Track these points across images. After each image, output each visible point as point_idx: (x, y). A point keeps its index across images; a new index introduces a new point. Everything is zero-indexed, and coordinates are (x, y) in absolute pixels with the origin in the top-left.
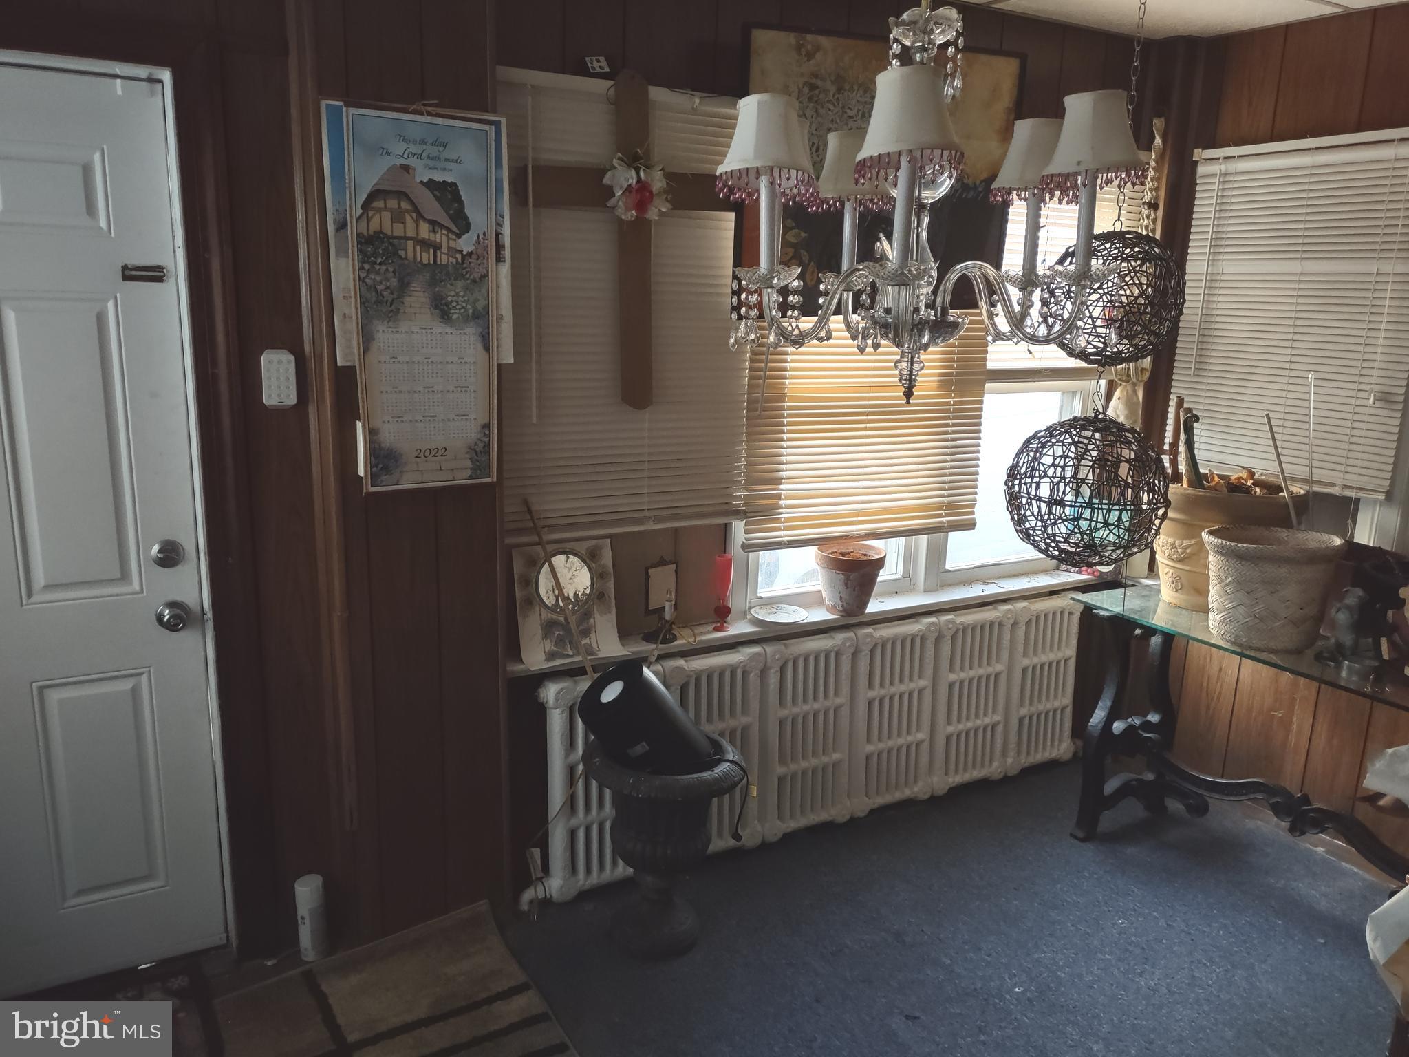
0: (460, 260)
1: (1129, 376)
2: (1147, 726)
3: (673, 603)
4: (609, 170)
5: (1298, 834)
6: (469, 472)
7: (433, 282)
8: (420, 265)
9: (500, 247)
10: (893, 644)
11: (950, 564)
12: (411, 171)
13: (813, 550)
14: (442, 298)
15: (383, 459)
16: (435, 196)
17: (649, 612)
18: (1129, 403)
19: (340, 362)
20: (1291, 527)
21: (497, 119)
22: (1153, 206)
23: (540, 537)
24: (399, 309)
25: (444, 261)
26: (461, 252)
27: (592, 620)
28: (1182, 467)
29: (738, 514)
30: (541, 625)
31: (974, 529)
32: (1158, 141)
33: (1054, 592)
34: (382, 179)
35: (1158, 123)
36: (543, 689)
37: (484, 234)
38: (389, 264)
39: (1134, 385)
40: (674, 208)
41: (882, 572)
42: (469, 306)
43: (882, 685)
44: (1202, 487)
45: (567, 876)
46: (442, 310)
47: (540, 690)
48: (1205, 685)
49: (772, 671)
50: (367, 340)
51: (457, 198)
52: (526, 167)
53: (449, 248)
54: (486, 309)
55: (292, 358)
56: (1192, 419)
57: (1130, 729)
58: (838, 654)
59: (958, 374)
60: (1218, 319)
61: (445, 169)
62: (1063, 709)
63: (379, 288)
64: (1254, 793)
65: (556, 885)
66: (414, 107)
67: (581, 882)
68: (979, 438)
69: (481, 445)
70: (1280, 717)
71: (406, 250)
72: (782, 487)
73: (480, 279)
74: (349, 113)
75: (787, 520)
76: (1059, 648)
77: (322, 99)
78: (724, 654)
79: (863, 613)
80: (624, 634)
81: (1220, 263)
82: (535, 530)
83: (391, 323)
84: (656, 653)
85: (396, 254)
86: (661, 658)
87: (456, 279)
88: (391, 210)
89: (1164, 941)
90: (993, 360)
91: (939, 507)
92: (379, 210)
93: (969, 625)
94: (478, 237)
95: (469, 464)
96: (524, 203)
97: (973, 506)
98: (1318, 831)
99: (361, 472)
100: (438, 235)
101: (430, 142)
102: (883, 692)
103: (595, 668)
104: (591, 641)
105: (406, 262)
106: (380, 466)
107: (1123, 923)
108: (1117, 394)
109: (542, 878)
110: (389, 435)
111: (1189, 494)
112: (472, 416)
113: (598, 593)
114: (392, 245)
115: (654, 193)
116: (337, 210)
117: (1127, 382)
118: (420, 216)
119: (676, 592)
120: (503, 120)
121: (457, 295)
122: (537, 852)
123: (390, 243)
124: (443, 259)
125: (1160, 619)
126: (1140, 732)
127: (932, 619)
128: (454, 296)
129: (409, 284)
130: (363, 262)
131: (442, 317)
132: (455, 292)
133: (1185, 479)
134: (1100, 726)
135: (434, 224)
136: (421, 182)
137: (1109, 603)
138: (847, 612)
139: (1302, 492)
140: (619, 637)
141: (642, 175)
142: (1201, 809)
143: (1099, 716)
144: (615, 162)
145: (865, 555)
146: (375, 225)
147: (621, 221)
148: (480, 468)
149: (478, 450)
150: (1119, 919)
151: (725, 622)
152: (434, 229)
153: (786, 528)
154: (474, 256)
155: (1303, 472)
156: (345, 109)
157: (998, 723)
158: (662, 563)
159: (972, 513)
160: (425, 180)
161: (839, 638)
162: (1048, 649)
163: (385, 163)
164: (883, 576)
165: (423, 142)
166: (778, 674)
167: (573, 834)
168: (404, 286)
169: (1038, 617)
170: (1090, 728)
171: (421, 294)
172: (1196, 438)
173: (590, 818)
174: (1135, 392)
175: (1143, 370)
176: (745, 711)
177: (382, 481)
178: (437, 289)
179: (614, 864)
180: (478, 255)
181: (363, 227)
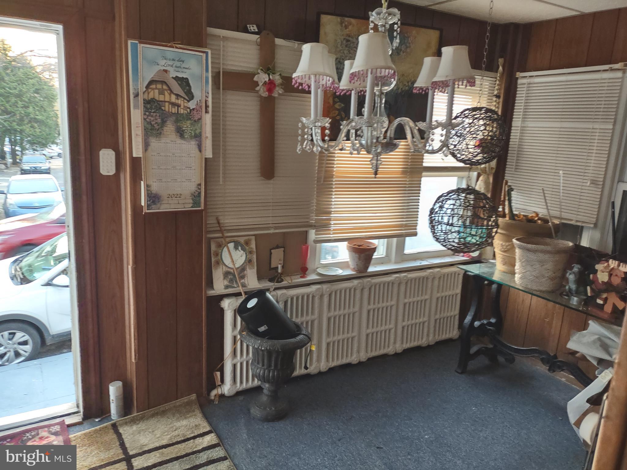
0: (189, 112)
1: (486, 171)
2: (490, 324)
3: (282, 265)
4: (256, 74)
5: (552, 371)
6: (191, 205)
7: (177, 121)
8: (171, 113)
9: (207, 107)
10: (380, 285)
11: (407, 251)
12: (168, 72)
13: (345, 243)
14: (181, 128)
15: (153, 198)
16: (178, 83)
17: (271, 269)
18: (486, 183)
19: (134, 155)
20: (552, 238)
21: (207, 51)
22: (498, 97)
23: (223, 234)
24: (161, 132)
25: (182, 112)
26: (189, 108)
27: (246, 272)
28: (507, 211)
29: (311, 226)
30: (223, 273)
31: (416, 236)
32: (501, 68)
33: (452, 265)
34: (154, 75)
35: (501, 61)
36: (223, 301)
37: (200, 101)
38: (157, 112)
39: (488, 175)
40: (286, 92)
41: (375, 254)
42: (193, 132)
43: (374, 303)
44: (514, 219)
45: (232, 384)
46: (181, 133)
47: (221, 302)
48: (516, 307)
49: (326, 296)
50: (146, 146)
51: (188, 85)
52: (219, 72)
53: (184, 106)
54: (200, 133)
55: (114, 153)
56: (511, 190)
57: (482, 325)
58: (355, 289)
59: (411, 168)
60: (525, 147)
61: (183, 72)
62: (455, 316)
63: (153, 123)
64: (534, 354)
65: (227, 388)
66: (170, 44)
67: (238, 387)
68: (419, 196)
69: (197, 193)
70: (548, 321)
71: (165, 107)
72: (332, 215)
73: (198, 120)
74: (141, 46)
75: (334, 230)
76: (453, 289)
77: (129, 40)
78: (303, 288)
79: (366, 272)
80: (260, 278)
81: (526, 122)
82: (221, 231)
83: (157, 139)
84: (274, 287)
85: (160, 108)
86: (276, 289)
87: (187, 120)
88: (159, 89)
89: (492, 417)
90: (426, 162)
91: (401, 226)
92: (153, 89)
93: (414, 278)
94: (197, 102)
95: (191, 201)
96: (219, 88)
97: (416, 226)
98: (560, 370)
99: (143, 204)
100: (179, 101)
101: (177, 59)
102: (375, 307)
103: (246, 293)
104: (245, 281)
105: (165, 112)
106: (151, 201)
107: (474, 409)
108: (481, 178)
109: (221, 385)
110: (155, 188)
111: (509, 223)
112: (193, 180)
113: (249, 260)
114: (159, 104)
115: (277, 85)
116: (135, 89)
117: (485, 173)
118: (172, 92)
119: (284, 261)
120: (209, 52)
121: (187, 127)
122: (218, 374)
123: (158, 104)
124: (182, 111)
125: (497, 277)
126: (486, 326)
127: (397, 275)
128: (186, 127)
129: (166, 121)
130: (146, 111)
131: (181, 137)
132: (186, 125)
133: (507, 216)
134: (469, 323)
135: (178, 96)
136: (173, 78)
137: (475, 269)
138: (359, 271)
139: (558, 223)
140: (258, 280)
141: (271, 77)
142: (512, 360)
143: (468, 319)
144: (259, 71)
145: (368, 246)
146: (151, 96)
147: (261, 97)
148: (196, 203)
149: (195, 195)
150: (473, 408)
151: (305, 274)
152: (177, 98)
153: (334, 234)
154: (195, 110)
155: (557, 214)
156: (139, 44)
157: (426, 321)
158: (277, 247)
159: (416, 229)
160: (174, 76)
161: (356, 282)
162: (448, 290)
163: (157, 68)
164: (376, 256)
165: (173, 60)
166: (328, 297)
167: (235, 366)
168: (164, 122)
169: (444, 275)
170: (464, 324)
171: (171, 126)
172: (512, 198)
173: (242, 359)
174: (488, 178)
175: (492, 168)
176: (313, 313)
177: (152, 208)
178: (178, 124)
179: (253, 380)
180: (197, 110)
181: (146, 97)
